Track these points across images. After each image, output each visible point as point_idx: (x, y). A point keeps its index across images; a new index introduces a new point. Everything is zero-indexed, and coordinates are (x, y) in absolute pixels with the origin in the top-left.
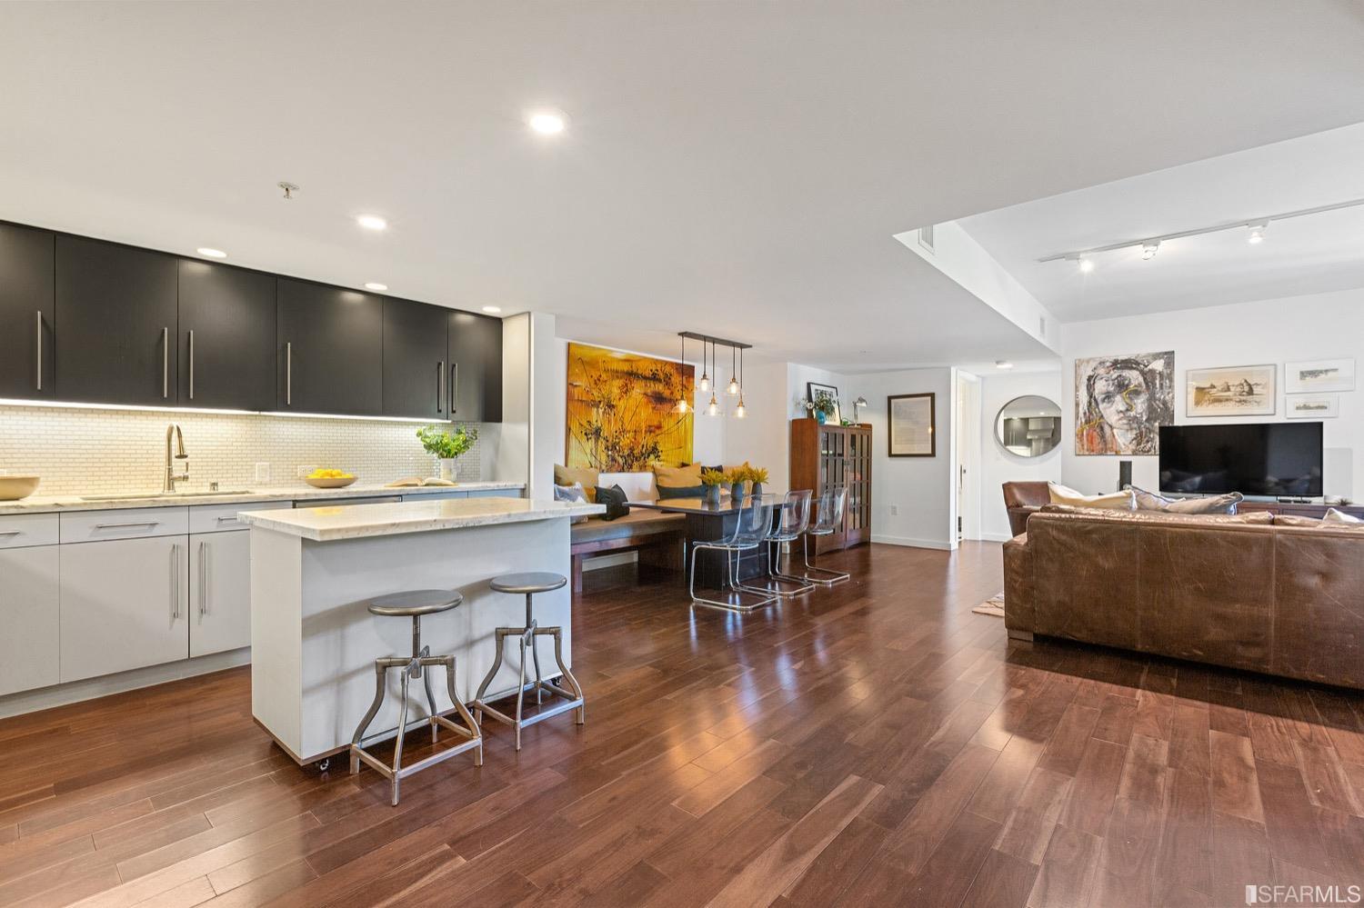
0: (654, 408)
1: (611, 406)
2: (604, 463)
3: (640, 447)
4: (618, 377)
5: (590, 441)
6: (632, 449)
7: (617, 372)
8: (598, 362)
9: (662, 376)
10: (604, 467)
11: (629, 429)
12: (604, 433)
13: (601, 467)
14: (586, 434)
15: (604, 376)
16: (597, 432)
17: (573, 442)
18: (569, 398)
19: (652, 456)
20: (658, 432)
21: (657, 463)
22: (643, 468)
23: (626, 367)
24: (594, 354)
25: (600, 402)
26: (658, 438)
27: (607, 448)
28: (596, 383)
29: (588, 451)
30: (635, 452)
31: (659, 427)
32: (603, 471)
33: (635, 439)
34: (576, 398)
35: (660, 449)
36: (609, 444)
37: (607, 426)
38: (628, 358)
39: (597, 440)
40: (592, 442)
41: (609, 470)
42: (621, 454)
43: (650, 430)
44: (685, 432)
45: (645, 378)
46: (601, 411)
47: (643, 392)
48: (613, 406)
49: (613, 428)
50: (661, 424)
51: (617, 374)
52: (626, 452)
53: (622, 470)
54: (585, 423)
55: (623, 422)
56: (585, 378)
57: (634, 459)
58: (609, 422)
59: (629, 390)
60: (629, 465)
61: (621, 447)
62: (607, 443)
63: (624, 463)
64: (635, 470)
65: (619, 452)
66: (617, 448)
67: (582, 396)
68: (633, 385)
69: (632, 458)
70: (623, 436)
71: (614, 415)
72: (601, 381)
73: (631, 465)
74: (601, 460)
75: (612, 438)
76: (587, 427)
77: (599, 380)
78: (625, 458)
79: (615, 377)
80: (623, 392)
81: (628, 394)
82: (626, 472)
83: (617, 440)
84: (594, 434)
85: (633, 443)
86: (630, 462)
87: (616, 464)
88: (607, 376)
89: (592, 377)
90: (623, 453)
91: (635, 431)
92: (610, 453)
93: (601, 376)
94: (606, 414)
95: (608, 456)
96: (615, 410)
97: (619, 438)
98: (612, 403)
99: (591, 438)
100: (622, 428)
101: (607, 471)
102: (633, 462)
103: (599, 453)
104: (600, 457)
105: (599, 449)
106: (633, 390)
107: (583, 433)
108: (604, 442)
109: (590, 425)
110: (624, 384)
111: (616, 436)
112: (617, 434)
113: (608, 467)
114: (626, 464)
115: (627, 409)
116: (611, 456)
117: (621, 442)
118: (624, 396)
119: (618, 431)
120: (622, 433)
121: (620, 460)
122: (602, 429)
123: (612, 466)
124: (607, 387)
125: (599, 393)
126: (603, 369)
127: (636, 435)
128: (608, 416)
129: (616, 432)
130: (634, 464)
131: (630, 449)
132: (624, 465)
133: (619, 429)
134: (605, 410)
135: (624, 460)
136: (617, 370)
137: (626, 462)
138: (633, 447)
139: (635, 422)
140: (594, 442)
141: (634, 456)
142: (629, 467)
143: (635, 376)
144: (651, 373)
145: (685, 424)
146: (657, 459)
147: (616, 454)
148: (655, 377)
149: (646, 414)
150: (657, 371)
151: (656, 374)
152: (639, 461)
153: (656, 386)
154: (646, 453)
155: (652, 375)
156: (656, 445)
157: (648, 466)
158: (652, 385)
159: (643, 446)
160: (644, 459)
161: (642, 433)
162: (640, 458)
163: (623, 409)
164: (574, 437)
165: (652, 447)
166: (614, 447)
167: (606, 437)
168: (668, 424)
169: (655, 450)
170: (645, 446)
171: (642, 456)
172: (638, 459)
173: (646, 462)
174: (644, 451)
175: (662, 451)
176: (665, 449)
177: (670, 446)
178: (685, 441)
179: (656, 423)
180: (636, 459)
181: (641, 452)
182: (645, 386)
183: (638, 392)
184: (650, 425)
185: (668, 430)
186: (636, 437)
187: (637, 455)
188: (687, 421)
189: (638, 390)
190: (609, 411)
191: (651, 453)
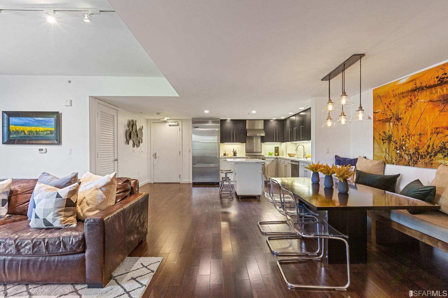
0: (441, 111)
1: (398, 119)
3: (426, 147)
4: (403, 97)
5: (385, 144)
7: (403, 93)
8: (389, 93)
10: (394, 161)
11: (413, 133)
12: (394, 138)
13: (392, 161)
14: (383, 140)
15: (393, 100)
16: (389, 138)
17: (376, 145)
19: (440, 155)
23: (410, 87)
24: (386, 89)
25: (391, 118)
27: (396, 148)
28: (388, 107)
29: (384, 150)
30: (420, 151)
32: (393, 164)
33: (420, 141)
34: (377, 119)
36: (398, 146)
38: (413, 78)
39: (389, 144)
41: (398, 163)
42: (407, 152)
43: (436, 131)
45: (430, 87)
46: (391, 124)
47: (428, 99)
48: (400, 119)
49: (401, 134)
51: (403, 95)
52: (412, 151)
53: (408, 165)
54: (382, 133)
55: (408, 129)
56: (381, 106)
57: (419, 156)
58: (398, 130)
59: (414, 103)
60: (414, 161)
61: (407, 148)
62: (396, 145)
63: (409, 160)
64: (420, 166)
65: (406, 151)
66: (404, 148)
67: (380, 118)
68: (417, 98)
69: (417, 156)
70: (409, 139)
71: (401, 125)
72: (391, 105)
73: (417, 161)
74: (392, 156)
75: (400, 141)
76: (383, 135)
77: (390, 104)
78: (411, 156)
79: (401, 98)
80: (408, 106)
81: (413, 106)
82: (411, 166)
83: (403, 142)
84: (387, 139)
85: (418, 144)
86: (415, 159)
87: (403, 159)
88: (395, 99)
89: (385, 104)
90: (409, 152)
91: (420, 134)
92: (398, 152)
93: (391, 101)
94: (395, 125)
95: (397, 153)
96: (402, 121)
97: (406, 141)
98: (400, 117)
99: (385, 142)
100: (408, 133)
101: (396, 164)
102: (418, 159)
103: (390, 152)
104: (392, 155)
105: (391, 148)
106: (417, 101)
107: (381, 139)
108: (394, 144)
109: (385, 134)
110: (409, 100)
111: (403, 140)
112: (404, 138)
113: (397, 161)
114: (411, 160)
115: (412, 117)
116: (399, 153)
117: (407, 144)
118: (410, 108)
119: (405, 136)
120: (408, 137)
121: (406, 157)
122: (392, 136)
123: (400, 160)
124: (396, 107)
125: (390, 112)
126: (393, 95)
127: (420, 137)
128: (397, 126)
129: (403, 136)
130: (419, 161)
131: (415, 148)
132: (409, 161)
133: (406, 134)
134: (394, 123)
135: (409, 157)
136: (402, 92)
137: (411, 158)
138: (418, 147)
139: (420, 127)
140: (387, 145)
141: (419, 154)
142: (414, 163)
143: (419, 90)
144: (437, 80)
146: (446, 158)
147: (403, 153)
148: (442, 81)
149: (432, 119)
150: (445, 74)
151: (444, 78)
152: (424, 159)
153: (445, 89)
154: (432, 152)
155: (439, 80)
156: (445, 145)
157: (435, 164)
158: (439, 90)
159: (429, 146)
160: (431, 157)
161: (427, 135)
162: (426, 156)
163: (408, 119)
164: (376, 142)
165: (440, 147)
166: (401, 148)
167: (396, 141)
169: (444, 150)
170: (431, 147)
171: (428, 154)
172: (424, 157)
173: (433, 160)
174: (430, 150)
179: (444, 124)
180: (422, 157)
181: (426, 151)
182: (430, 94)
183: (422, 102)
184: (437, 126)
186: (421, 139)
187: (423, 154)
189: (422, 100)
190: (397, 123)
191: (439, 152)
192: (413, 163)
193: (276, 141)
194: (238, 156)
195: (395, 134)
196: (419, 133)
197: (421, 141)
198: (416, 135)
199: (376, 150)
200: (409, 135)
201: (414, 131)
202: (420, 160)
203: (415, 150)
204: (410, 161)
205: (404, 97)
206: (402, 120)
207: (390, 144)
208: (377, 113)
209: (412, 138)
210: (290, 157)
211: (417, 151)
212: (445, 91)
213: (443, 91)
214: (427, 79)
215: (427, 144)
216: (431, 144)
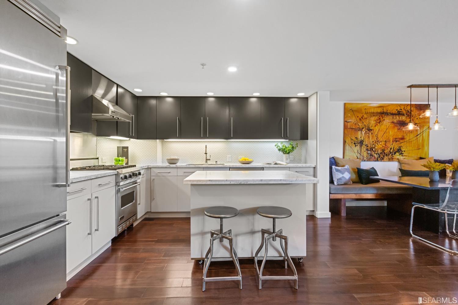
0: (398, 129)
1: (369, 130)
2: (366, 157)
3: (389, 149)
4: (374, 116)
5: (357, 147)
6: (383, 150)
7: (373, 113)
8: (361, 110)
9: (404, 112)
10: (365, 159)
11: (381, 140)
12: (366, 143)
13: (363, 159)
14: (355, 143)
15: (365, 116)
16: (361, 143)
17: (347, 147)
18: (345, 127)
19: (397, 154)
20: (401, 141)
21: (402, 157)
22: (391, 159)
23: (379, 110)
24: (359, 106)
25: (363, 128)
26: (402, 144)
27: (367, 150)
28: (360, 120)
29: (356, 151)
30: (385, 152)
31: (403, 139)
32: (365, 161)
33: (386, 145)
34: (349, 127)
35: (403, 150)
36: (369, 148)
37: (367, 139)
38: (381, 105)
39: (361, 146)
40: (358, 147)
41: (369, 160)
42: (376, 152)
43: (396, 140)
44: (423, 140)
45: (393, 114)
46: (363, 133)
47: (391, 121)
48: (371, 130)
49: (371, 140)
50: (404, 136)
51: (373, 114)
52: (380, 152)
53: (377, 160)
54: (354, 138)
55: (377, 137)
56: (354, 118)
57: (385, 155)
58: (369, 137)
59: (382, 121)
60: (381, 158)
61: (376, 150)
62: (367, 148)
64: (385, 160)
65: (375, 152)
66: (374, 149)
67: (352, 126)
68: (384, 118)
69: (383, 155)
70: (378, 144)
71: (372, 134)
72: (364, 118)
73: (383, 158)
74: (363, 155)
75: (370, 145)
77: (362, 118)
78: (379, 154)
80: (377, 122)
81: (381, 123)
82: (379, 161)
83: (373, 146)
84: (359, 143)
85: (384, 147)
86: (382, 156)
87: (373, 157)
88: (367, 116)
89: (358, 117)
90: (378, 152)
91: (386, 141)
94: (367, 134)
95: (368, 153)
96: (372, 131)
97: (375, 145)
98: (370, 128)
99: (357, 145)
100: (377, 140)
101: (367, 161)
102: (384, 156)
103: (362, 152)
104: (363, 154)
105: (362, 150)
106: (384, 121)
107: (353, 143)
108: (365, 147)
109: (357, 139)
110: (378, 119)
111: (373, 144)
112: (373, 143)
114: (379, 157)
115: (380, 131)
116: (370, 153)
117: (376, 147)
118: (378, 124)
119: (374, 142)
120: (377, 143)
121: (376, 156)
122: (364, 141)
123: (371, 158)
124: (367, 121)
125: (362, 124)
126: (365, 112)
127: (386, 143)
128: (368, 134)
129: (373, 142)
131: (382, 150)
133: (375, 140)
134: (366, 132)
136: (373, 112)
138: (384, 149)
139: (385, 137)
140: (359, 147)
141: (384, 154)
142: (382, 159)
143: (385, 114)
144: (397, 111)
145: (423, 137)
146: (401, 155)
147: (373, 153)
148: (399, 113)
149: (393, 132)
150: (401, 110)
151: (400, 112)
152: (388, 156)
153: (401, 117)
154: (393, 152)
155: (398, 112)
156: (400, 148)
157: (395, 158)
158: (398, 117)
159: (391, 149)
160: (392, 155)
161: (390, 142)
162: (389, 154)
163: (377, 131)
164: (348, 145)
165: (398, 149)
166: (371, 149)
167: (367, 145)
168: (409, 137)
169: (399, 151)
170: (392, 149)
171: (390, 153)
172: (388, 155)
173: (393, 157)
174: (392, 151)
175: (404, 151)
176: (407, 150)
177: (411, 148)
178: (423, 146)
179: (400, 137)
180: (386, 155)
181: (390, 151)
182: (392, 118)
183: (387, 122)
184: (396, 138)
185: (409, 140)
186: (386, 144)
187: (387, 153)
188: (424, 134)
189: (388, 121)
190: (368, 132)
191: (397, 152)
195: (366, 139)
196: (385, 140)
198: (383, 141)
199: (348, 152)
201: (382, 139)
206: (373, 131)
208: (350, 123)
211: (383, 152)
212: (401, 119)
213: (400, 118)
214: (391, 109)
215: (390, 147)
216: (392, 147)
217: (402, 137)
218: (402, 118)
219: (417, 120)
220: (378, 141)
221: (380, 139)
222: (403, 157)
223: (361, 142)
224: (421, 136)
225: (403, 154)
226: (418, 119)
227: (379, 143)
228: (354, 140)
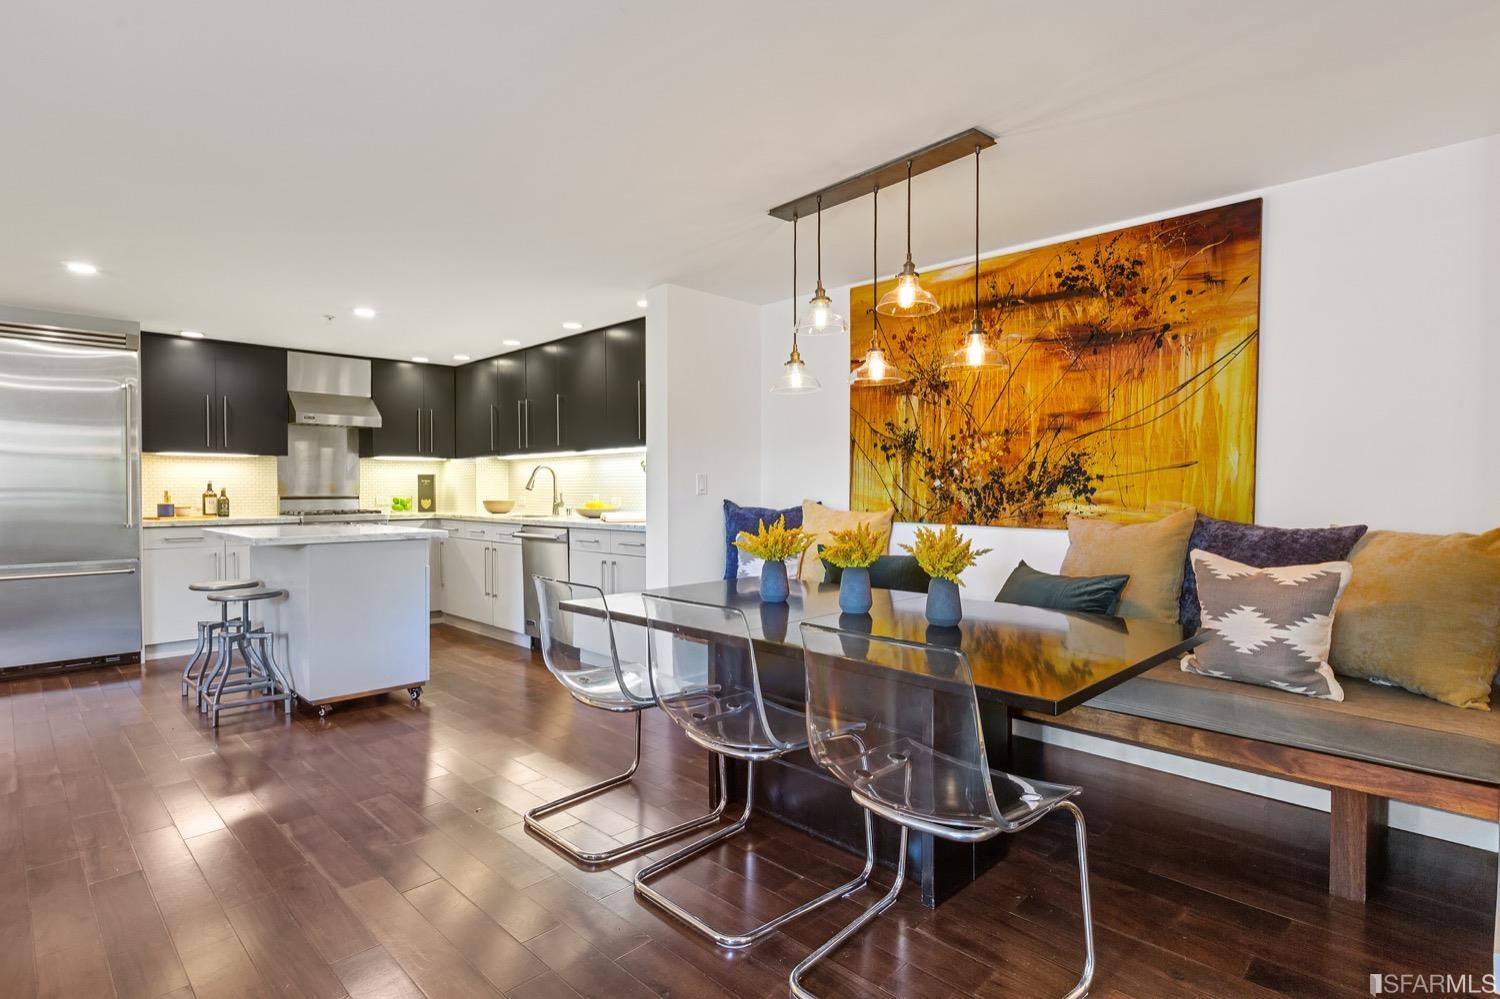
0: (1067, 369)
1: (939, 387)
2: (924, 503)
3: (1023, 468)
4: (955, 321)
5: (892, 462)
7: (953, 309)
9: (1098, 278)
10: (923, 512)
11: (986, 428)
12: (925, 442)
13: (916, 512)
14: (884, 448)
15: (922, 329)
16: (908, 445)
17: (860, 464)
19: (1063, 491)
20: (1083, 427)
21: (1086, 509)
22: (1035, 518)
25: (913, 382)
26: (1088, 443)
27: (931, 473)
28: (903, 348)
29: (889, 480)
30: (1007, 480)
31: (1091, 414)
32: (920, 520)
33: (1007, 450)
35: (1093, 471)
36: (936, 465)
37: (928, 428)
39: (907, 459)
40: (896, 465)
41: (936, 518)
42: (966, 484)
43: (1055, 425)
44: (1210, 414)
45: (1037, 300)
46: (915, 400)
47: (1030, 333)
48: (945, 385)
49: (945, 431)
51: (953, 315)
52: (981, 480)
54: (881, 428)
55: (970, 415)
57: (1004, 496)
58: (936, 419)
60: (989, 510)
61: (965, 471)
62: (930, 464)
63: (973, 506)
64: (1006, 522)
65: (961, 481)
66: (956, 472)
68: (998, 327)
69: (997, 495)
70: (972, 446)
71: (948, 402)
72: (915, 340)
73: (996, 510)
74: (915, 496)
75: (942, 451)
76: (887, 434)
77: (910, 339)
78: (977, 494)
79: (948, 322)
82: (979, 524)
83: (955, 456)
84: (900, 446)
85: (999, 460)
86: (990, 502)
87: (954, 506)
88: (929, 326)
89: (894, 337)
90: (972, 482)
91: (1007, 432)
92: (937, 483)
93: (913, 330)
94: (928, 402)
95: (934, 489)
96: (949, 392)
97: (961, 450)
98: (942, 379)
99: (894, 455)
100: (969, 429)
101: (931, 521)
102: (999, 502)
103: (911, 485)
104: (916, 492)
105: (912, 476)
106: (998, 337)
107: (879, 445)
108: (923, 461)
109: (892, 430)
111: (954, 447)
112: (955, 443)
113: (931, 513)
114: (979, 507)
116: (941, 489)
117: (966, 459)
119: (959, 436)
120: (970, 440)
121: (964, 498)
122: (918, 435)
123: (944, 510)
124: (929, 349)
125: (910, 365)
127: (1008, 440)
128: (932, 406)
129: (953, 438)
130: (1004, 509)
131: (992, 473)
132: (973, 510)
133: (961, 431)
134: (925, 396)
135: (974, 498)
136: (952, 306)
137: (979, 502)
138: (1001, 469)
139: (1005, 411)
140: (900, 463)
141: (1002, 489)
143: (1003, 306)
144: (1056, 282)
145: (1210, 396)
146: (1082, 497)
147: (954, 486)
148: (1071, 288)
149: (1041, 389)
150: (1081, 268)
151: (1076, 279)
152: (1018, 501)
153: (1079, 308)
154: (1041, 482)
155: (1063, 284)
156: (1077, 463)
157: (1051, 514)
158: (1063, 310)
159: (1032, 467)
160: (1037, 496)
161: (1027, 434)
162: (1023, 494)
163: (970, 386)
164: (861, 455)
165: (1065, 467)
166: (947, 471)
167: (929, 451)
168: (1127, 403)
169: (1074, 476)
170: (1038, 467)
171: (1030, 488)
172: (1017, 496)
173: (1043, 504)
174: (1035, 477)
175: (1100, 478)
176: (1113, 471)
177: (1136, 461)
178: (1213, 447)
179: (1076, 406)
180: (1011, 497)
181: (1025, 479)
182: (1037, 319)
183: (1014, 339)
184: (1057, 411)
185: (1126, 418)
186: (1011, 445)
187: (1014, 487)
188: (1220, 383)
189: (1014, 335)
190: (933, 397)
191: (1061, 481)
192: (986, 516)
193: (426, 452)
194: (233, 516)
195: (927, 430)
196: (1002, 429)
197: (1009, 452)
198: (994, 434)
199: (861, 480)
200: (972, 433)
201: (988, 422)
202: (1005, 505)
203: (991, 477)
204: (976, 510)
205: (957, 322)
206: (950, 388)
207: (909, 462)
209: (983, 442)
210: (493, 513)
211: (997, 482)
212: (1079, 315)
213: (1073, 313)
214: (1029, 275)
215: (1028, 460)
216: (1039, 460)
217: (1087, 406)
218: (1084, 310)
219: (1170, 308)
220: (973, 435)
221: (984, 423)
222: (1094, 508)
223: (905, 440)
224: (1200, 395)
225: (1093, 490)
226: (1180, 299)
227: (980, 441)
228: (881, 435)
